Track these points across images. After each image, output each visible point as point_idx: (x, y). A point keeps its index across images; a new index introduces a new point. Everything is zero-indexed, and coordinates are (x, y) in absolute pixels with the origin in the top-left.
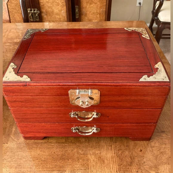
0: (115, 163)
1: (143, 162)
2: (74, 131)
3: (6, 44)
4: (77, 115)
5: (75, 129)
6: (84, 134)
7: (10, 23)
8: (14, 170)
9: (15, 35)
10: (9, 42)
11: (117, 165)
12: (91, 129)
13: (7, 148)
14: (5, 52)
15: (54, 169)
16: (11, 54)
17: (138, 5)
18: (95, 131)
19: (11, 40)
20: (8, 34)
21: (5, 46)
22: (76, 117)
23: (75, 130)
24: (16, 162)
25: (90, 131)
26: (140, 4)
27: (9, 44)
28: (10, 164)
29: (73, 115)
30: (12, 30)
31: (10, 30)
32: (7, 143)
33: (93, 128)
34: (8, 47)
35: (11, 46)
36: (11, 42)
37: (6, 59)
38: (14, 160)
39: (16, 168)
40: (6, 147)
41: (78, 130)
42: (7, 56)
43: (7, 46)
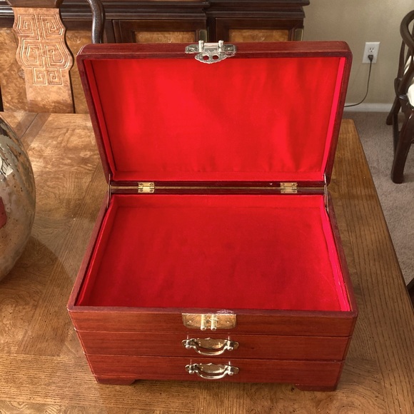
0: (241, 407)
1: (292, 410)
2: (190, 372)
3: (63, 161)
4: (197, 344)
5: (192, 367)
6: (209, 378)
7: (75, 113)
8: (67, 402)
9: (82, 142)
10: (70, 156)
11: (245, 411)
12: (223, 368)
13: (58, 363)
14: (61, 179)
15: (135, 407)
16: (73, 184)
17: (366, 60)
18: (229, 372)
19: (74, 154)
20: (69, 138)
21: (61, 166)
22: (195, 347)
23: (192, 369)
24: (72, 389)
25: (221, 371)
26: (371, 58)
27: (69, 161)
28: (61, 392)
29: (189, 343)
30: (77, 131)
31: (74, 130)
32: (58, 356)
33: (226, 366)
34: (66, 167)
35: (72, 166)
36: (74, 156)
37: (63, 194)
38: (69, 384)
39: (71, 399)
40: (56, 362)
41: (199, 369)
42: (64, 187)
43: (65, 164)
